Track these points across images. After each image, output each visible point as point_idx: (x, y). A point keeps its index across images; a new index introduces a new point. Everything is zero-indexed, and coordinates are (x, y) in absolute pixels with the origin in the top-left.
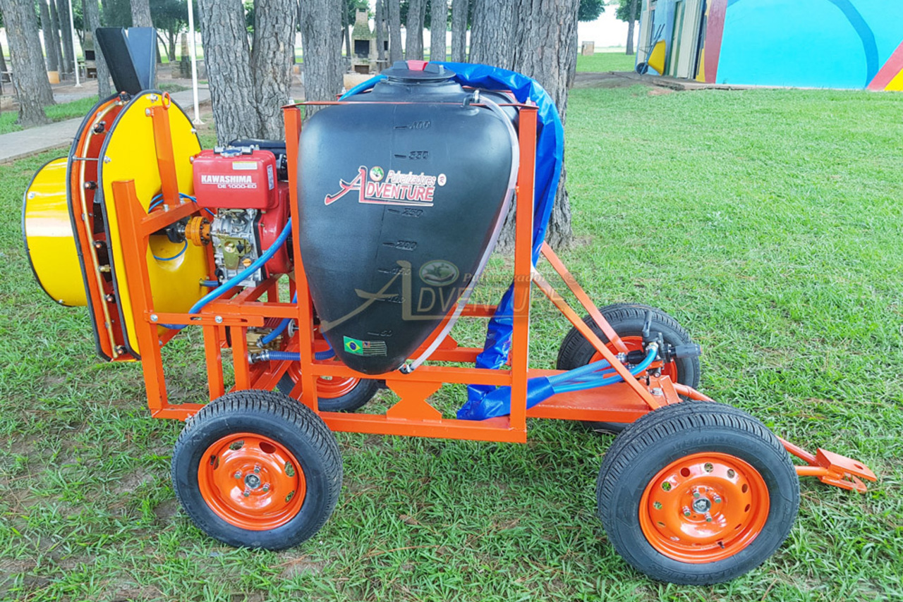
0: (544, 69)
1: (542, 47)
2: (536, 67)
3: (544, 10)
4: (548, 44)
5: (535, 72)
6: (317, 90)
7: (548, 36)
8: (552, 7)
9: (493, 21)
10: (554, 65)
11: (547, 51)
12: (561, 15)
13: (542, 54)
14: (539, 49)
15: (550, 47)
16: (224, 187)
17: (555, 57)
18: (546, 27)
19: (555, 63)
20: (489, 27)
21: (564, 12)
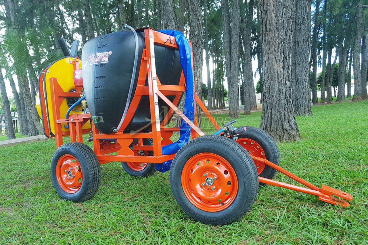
0: (270, 63)
1: (268, 54)
2: (267, 63)
3: (266, 40)
4: (270, 52)
5: (267, 64)
6: (233, 104)
7: (269, 49)
8: (269, 38)
9: (299, 68)
11: (270, 55)
12: (274, 40)
13: (268, 57)
14: (267, 55)
15: (271, 53)
17: (274, 57)
18: (268, 46)
19: (274, 60)
20: (298, 71)
21: (275, 39)
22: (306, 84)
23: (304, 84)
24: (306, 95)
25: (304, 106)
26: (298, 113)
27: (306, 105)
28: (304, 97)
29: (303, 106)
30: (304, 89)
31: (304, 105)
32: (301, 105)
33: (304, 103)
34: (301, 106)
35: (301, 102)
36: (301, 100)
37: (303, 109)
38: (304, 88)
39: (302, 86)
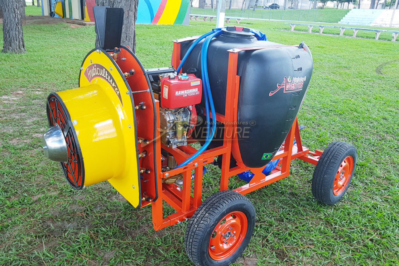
10: (133, 20)
16: (186, 96)
22: (19, 12)
23: (16, 12)
24: (19, 26)
25: (18, 40)
26: (11, 48)
27: (20, 39)
28: (17, 29)
29: (16, 40)
30: (17, 19)
31: (18, 38)
32: (15, 38)
33: (18, 36)
34: (15, 40)
35: (14, 35)
36: (14, 33)
37: (18, 44)
38: (17, 17)
39: (14, 15)
